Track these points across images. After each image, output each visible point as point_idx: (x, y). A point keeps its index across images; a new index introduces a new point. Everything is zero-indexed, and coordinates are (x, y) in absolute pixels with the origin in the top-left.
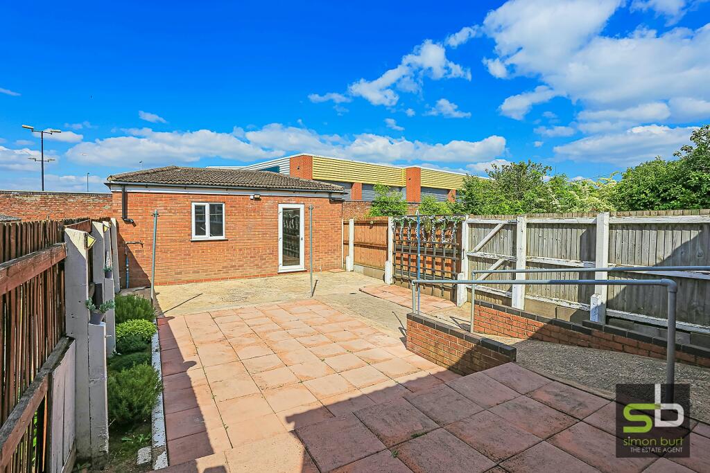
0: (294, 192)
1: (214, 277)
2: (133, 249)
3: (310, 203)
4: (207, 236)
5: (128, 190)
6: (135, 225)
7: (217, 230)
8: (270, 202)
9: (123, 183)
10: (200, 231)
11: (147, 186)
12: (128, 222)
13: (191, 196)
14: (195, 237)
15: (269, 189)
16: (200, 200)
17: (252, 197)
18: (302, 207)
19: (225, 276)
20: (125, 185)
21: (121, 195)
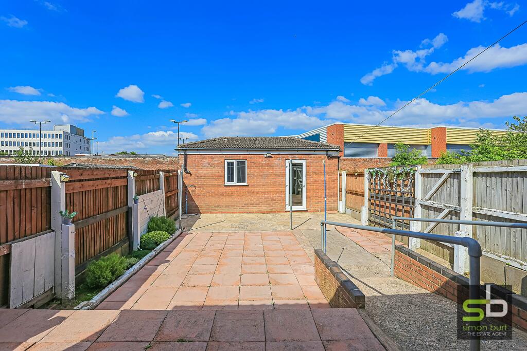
0: (297, 151)
1: (239, 210)
2: (190, 189)
3: (311, 159)
4: (235, 183)
5: (188, 153)
6: (191, 175)
7: (241, 178)
8: (279, 159)
9: (185, 149)
10: (230, 179)
11: (198, 150)
12: (187, 173)
13: (225, 156)
14: (227, 183)
15: (277, 150)
16: (230, 158)
17: (265, 156)
18: (304, 163)
19: (246, 210)
20: (185, 150)
21: (183, 156)
